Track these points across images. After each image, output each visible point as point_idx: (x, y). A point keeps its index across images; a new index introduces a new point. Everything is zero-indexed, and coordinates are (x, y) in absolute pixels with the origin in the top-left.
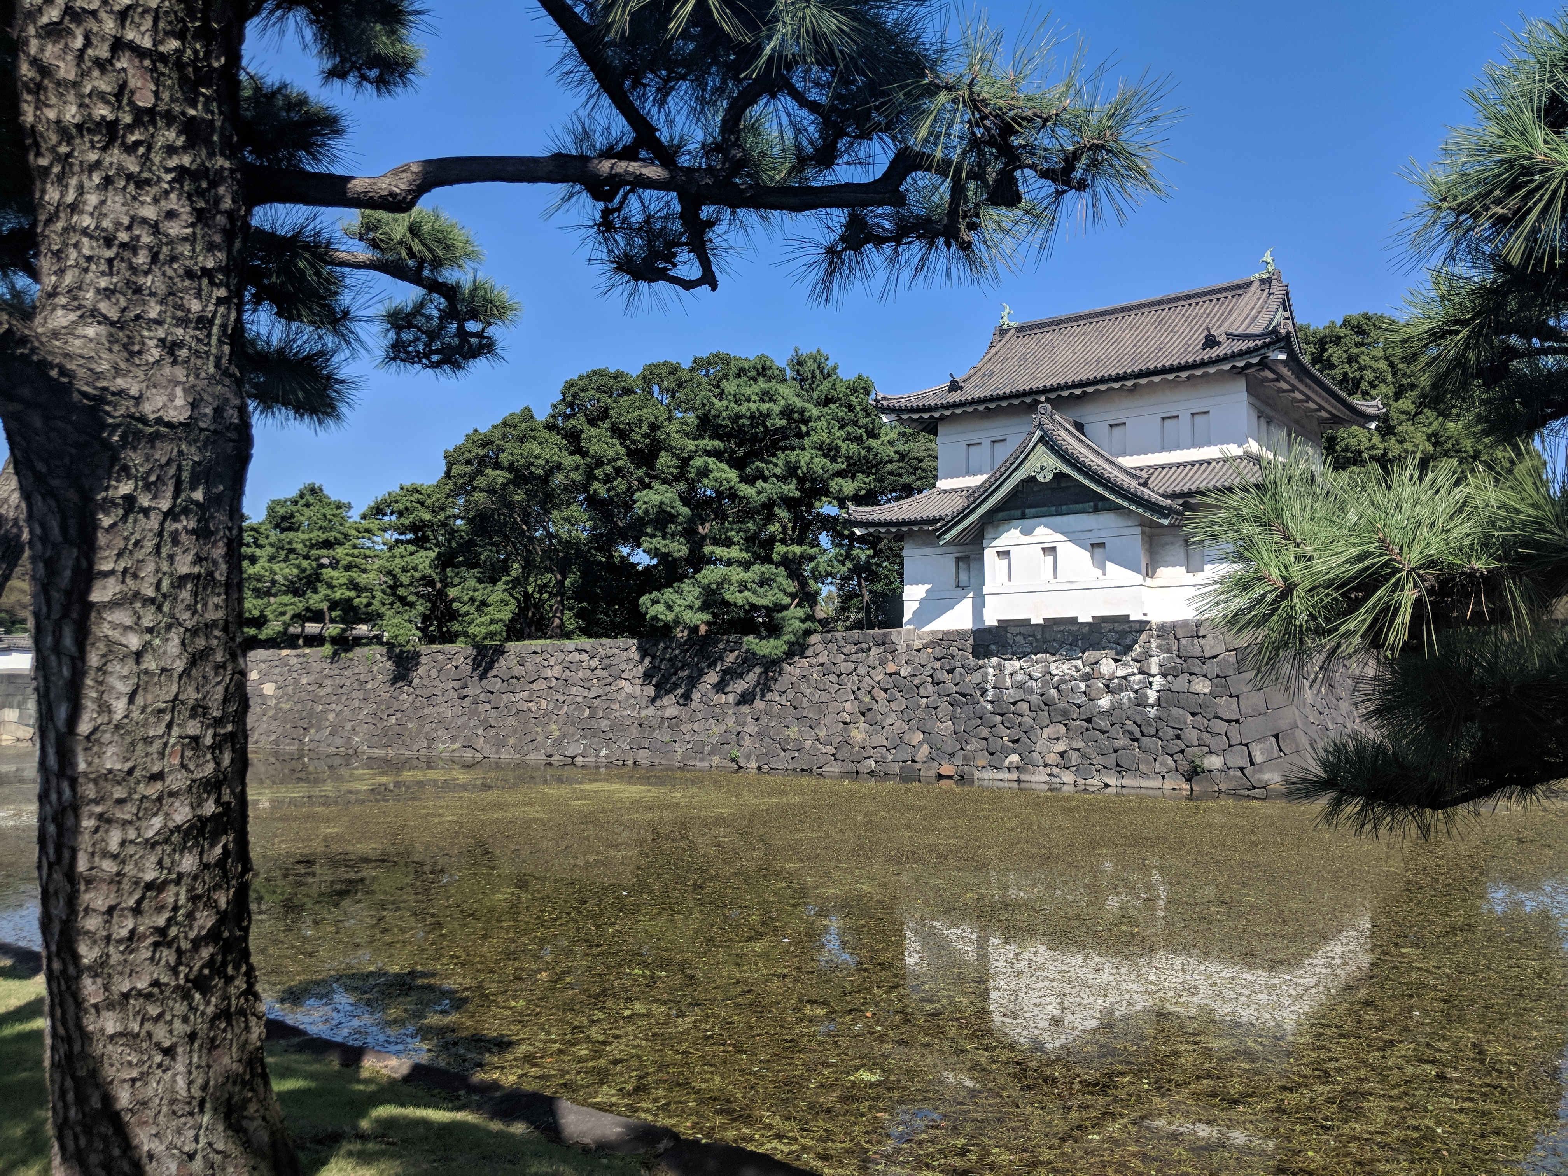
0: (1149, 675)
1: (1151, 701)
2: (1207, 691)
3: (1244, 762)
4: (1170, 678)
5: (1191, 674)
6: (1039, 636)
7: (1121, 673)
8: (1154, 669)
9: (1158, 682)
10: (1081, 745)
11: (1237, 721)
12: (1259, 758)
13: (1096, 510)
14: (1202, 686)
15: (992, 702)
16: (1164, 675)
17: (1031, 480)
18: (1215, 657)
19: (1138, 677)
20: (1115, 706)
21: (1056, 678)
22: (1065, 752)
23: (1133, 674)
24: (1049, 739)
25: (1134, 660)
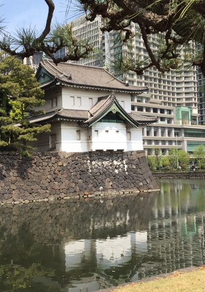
0: (124, 165)
1: (126, 171)
2: (135, 168)
3: (146, 183)
5: (131, 164)
10: (115, 183)
16: (127, 164)
18: (135, 160)
20: (119, 172)
21: (105, 166)
22: (112, 185)
23: (121, 164)
24: (108, 182)
25: (120, 161)
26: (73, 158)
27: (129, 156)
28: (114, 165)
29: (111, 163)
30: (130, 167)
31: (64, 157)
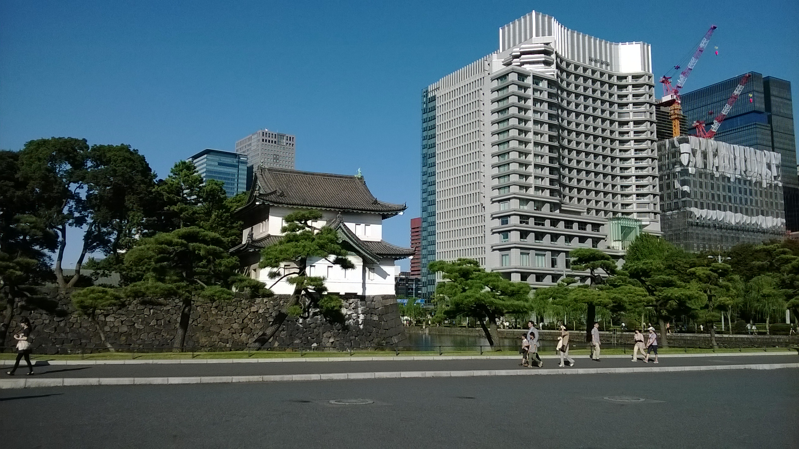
0: (358, 314)
1: (360, 323)
2: (377, 319)
4: (365, 315)
5: (372, 314)
7: (349, 313)
8: (360, 312)
9: (362, 317)
10: (339, 339)
11: (387, 329)
14: (376, 318)
15: (301, 324)
16: (363, 314)
18: (378, 308)
19: (355, 314)
20: (348, 325)
22: (333, 342)
23: (353, 313)
24: (327, 337)
25: (353, 309)
27: (368, 302)
28: (342, 314)
30: (369, 317)
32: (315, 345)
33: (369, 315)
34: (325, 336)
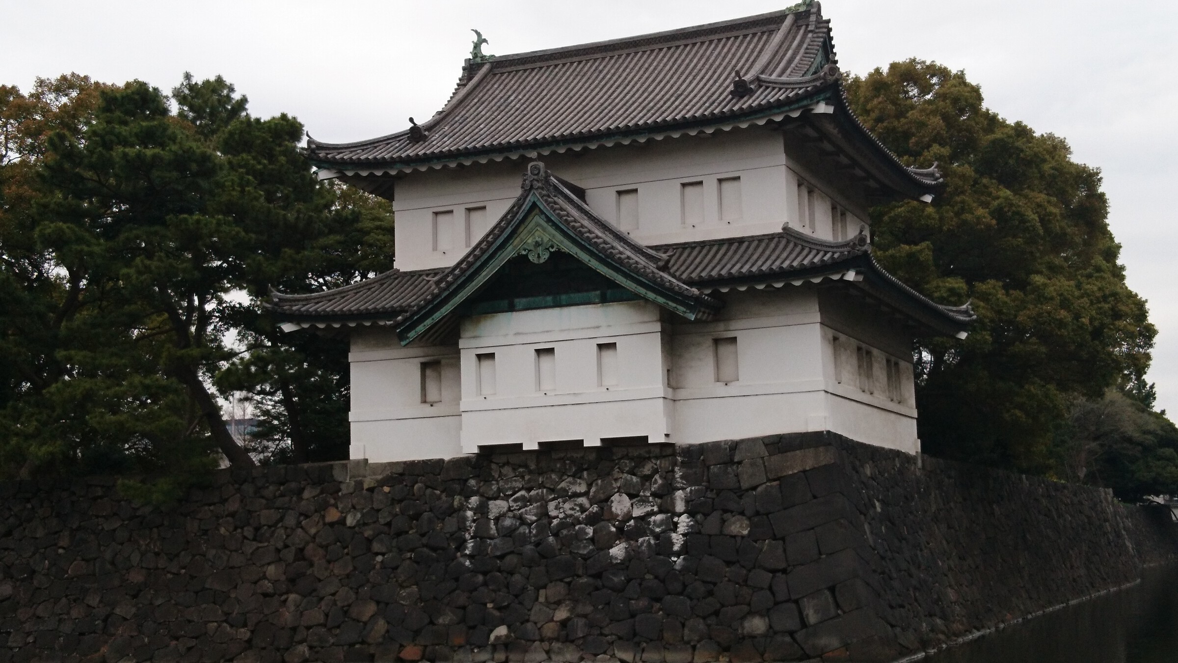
0: (674, 514)
1: (676, 548)
2: (745, 532)
3: (792, 623)
4: (699, 517)
5: (725, 511)
6: (533, 467)
7: (637, 512)
8: (680, 507)
9: (684, 522)
10: (589, 609)
11: (784, 571)
12: (812, 618)
13: (604, 300)
14: (739, 527)
15: (471, 557)
16: (692, 514)
17: (521, 260)
18: (754, 488)
19: (659, 517)
20: (631, 556)
21: (555, 522)
22: (568, 619)
23: (653, 513)
24: (548, 603)
25: (654, 495)
26: (398, 487)
27: (714, 469)
28: (613, 517)
29: (595, 508)
30: (711, 525)
31: (359, 484)
32: (502, 631)
33: (715, 516)
34: (542, 599)
